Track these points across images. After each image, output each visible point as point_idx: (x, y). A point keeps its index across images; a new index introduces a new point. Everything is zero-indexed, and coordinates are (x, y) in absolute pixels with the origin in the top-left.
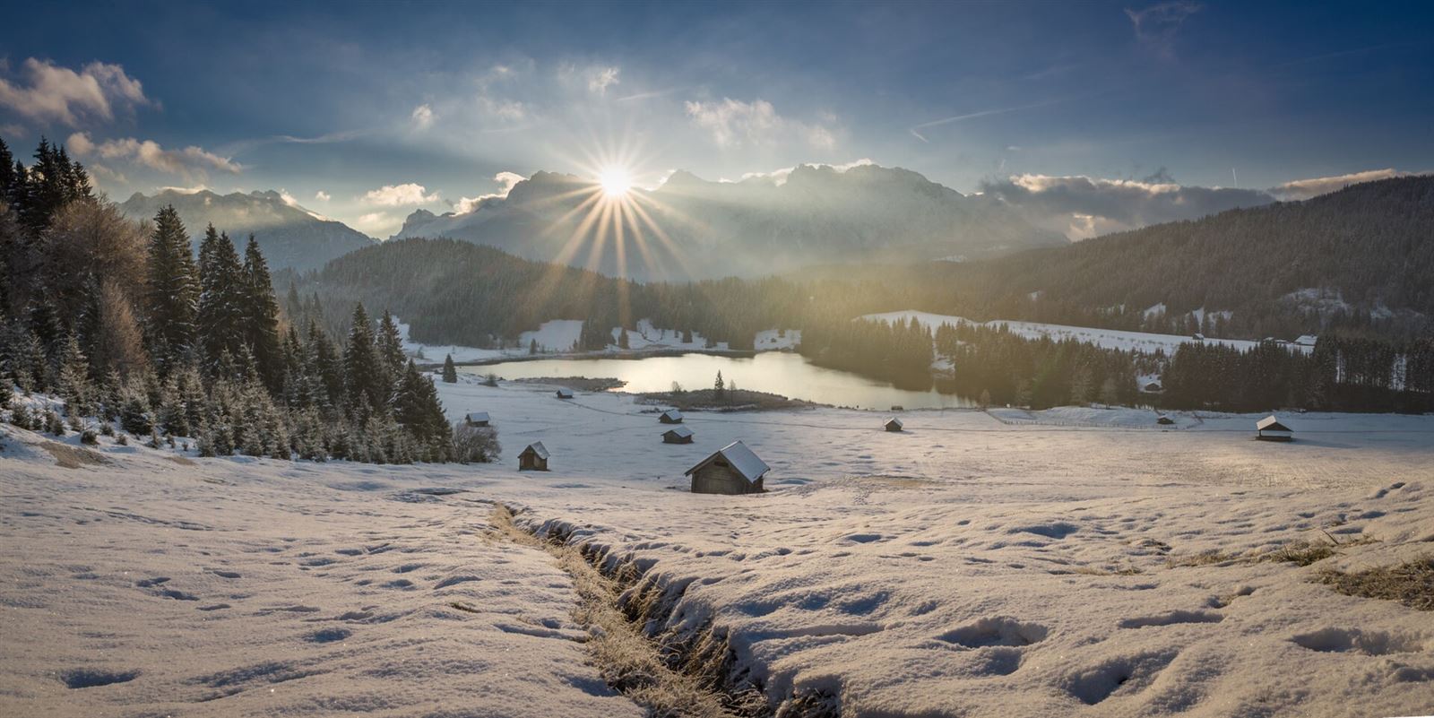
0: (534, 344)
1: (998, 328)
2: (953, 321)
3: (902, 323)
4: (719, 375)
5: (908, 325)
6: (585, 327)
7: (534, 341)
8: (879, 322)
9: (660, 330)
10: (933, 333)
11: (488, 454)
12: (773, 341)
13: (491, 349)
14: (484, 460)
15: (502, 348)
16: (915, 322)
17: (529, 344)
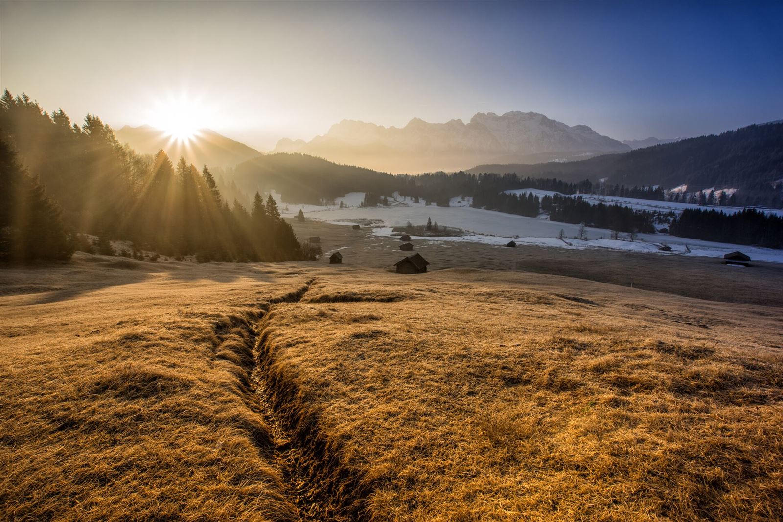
0: (342, 203)
1: (576, 198)
2: (551, 194)
3: (524, 195)
4: (429, 219)
5: (527, 196)
6: (366, 195)
7: (342, 202)
8: (512, 194)
9: (403, 197)
10: (540, 200)
11: (317, 256)
12: (459, 202)
13: (321, 205)
14: (314, 259)
15: (326, 205)
16: (531, 194)
17: (339, 204)
